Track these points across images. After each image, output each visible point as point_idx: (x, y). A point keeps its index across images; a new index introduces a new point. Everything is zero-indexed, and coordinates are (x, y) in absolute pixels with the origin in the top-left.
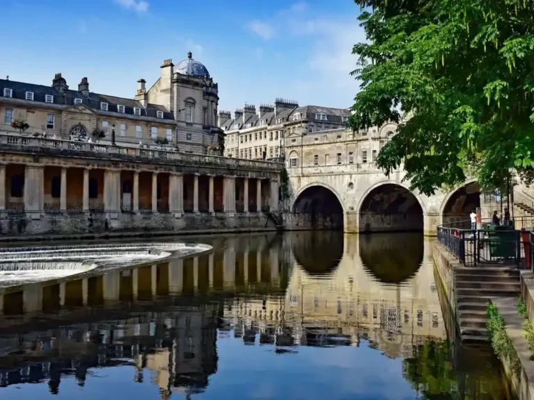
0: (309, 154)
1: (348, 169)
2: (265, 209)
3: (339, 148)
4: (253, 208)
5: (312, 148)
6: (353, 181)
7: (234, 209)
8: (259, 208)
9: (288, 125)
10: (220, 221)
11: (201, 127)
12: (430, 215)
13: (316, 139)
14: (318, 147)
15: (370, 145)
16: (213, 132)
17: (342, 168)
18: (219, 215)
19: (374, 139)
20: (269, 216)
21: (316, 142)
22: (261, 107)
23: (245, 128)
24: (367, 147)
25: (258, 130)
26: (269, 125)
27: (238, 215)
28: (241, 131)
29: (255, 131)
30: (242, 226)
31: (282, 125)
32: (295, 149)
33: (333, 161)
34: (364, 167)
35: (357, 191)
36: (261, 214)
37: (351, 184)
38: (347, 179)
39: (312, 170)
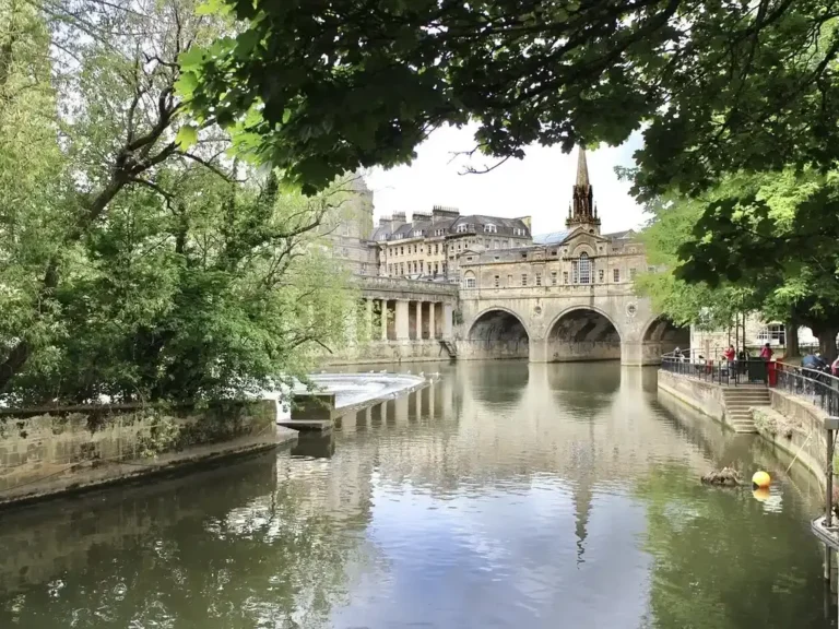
0: (488, 274)
1: (535, 292)
2: (439, 336)
3: (523, 268)
4: (425, 335)
5: (492, 267)
6: (540, 305)
7: (407, 336)
8: (432, 335)
9: (451, 238)
10: (393, 350)
11: (358, 241)
12: (628, 343)
13: (497, 258)
14: (500, 267)
15: (560, 266)
16: (371, 247)
17: (526, 292)
18: (392, 343)
19: (565, 259)
20: (443, 344)
21: (496, 261)
22: (414, 215)
23: (395, 239)
24: (558, 268)
25: (411, 242)
26: (426, 237)
27: (412, 342)
28: (389, 243)
29: (407, 243)
30: (415, 355)
31: (443, 237)
32: (471, 268)
33: (518, 282)
34: (554, 290)
35: (545, 315)
36: (435, 342)
37: (538, 309)
38: (533, 303)
39: (491, 293)
